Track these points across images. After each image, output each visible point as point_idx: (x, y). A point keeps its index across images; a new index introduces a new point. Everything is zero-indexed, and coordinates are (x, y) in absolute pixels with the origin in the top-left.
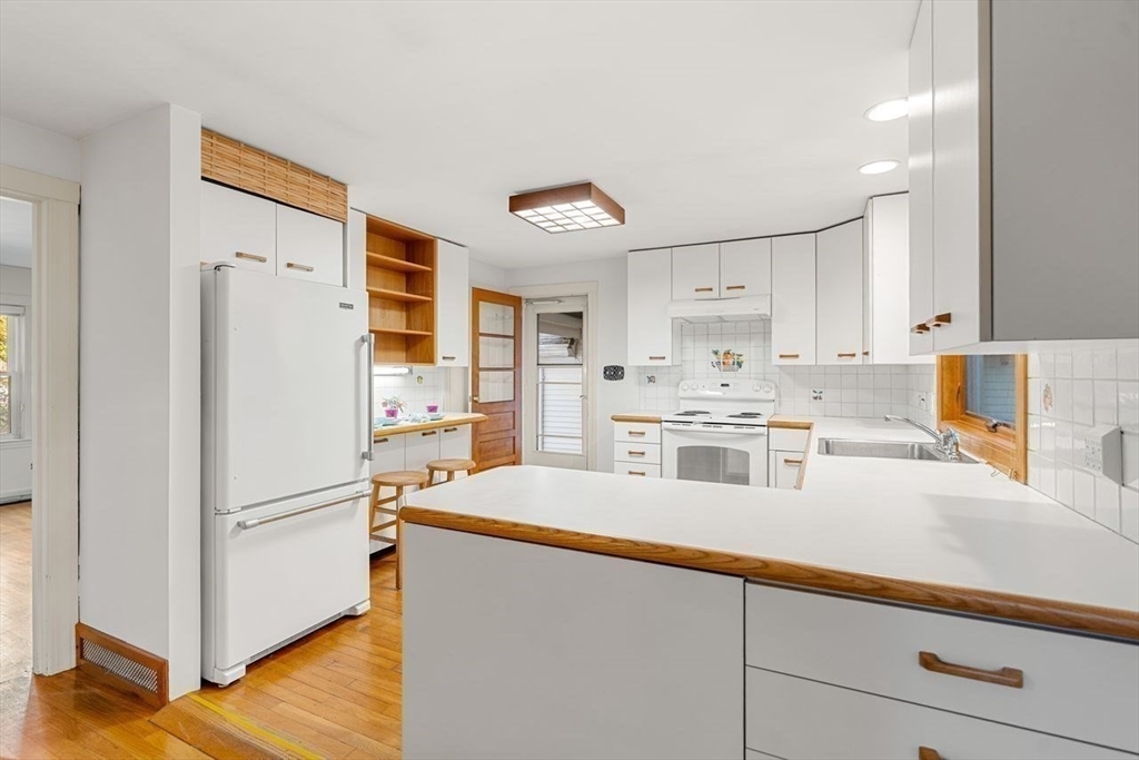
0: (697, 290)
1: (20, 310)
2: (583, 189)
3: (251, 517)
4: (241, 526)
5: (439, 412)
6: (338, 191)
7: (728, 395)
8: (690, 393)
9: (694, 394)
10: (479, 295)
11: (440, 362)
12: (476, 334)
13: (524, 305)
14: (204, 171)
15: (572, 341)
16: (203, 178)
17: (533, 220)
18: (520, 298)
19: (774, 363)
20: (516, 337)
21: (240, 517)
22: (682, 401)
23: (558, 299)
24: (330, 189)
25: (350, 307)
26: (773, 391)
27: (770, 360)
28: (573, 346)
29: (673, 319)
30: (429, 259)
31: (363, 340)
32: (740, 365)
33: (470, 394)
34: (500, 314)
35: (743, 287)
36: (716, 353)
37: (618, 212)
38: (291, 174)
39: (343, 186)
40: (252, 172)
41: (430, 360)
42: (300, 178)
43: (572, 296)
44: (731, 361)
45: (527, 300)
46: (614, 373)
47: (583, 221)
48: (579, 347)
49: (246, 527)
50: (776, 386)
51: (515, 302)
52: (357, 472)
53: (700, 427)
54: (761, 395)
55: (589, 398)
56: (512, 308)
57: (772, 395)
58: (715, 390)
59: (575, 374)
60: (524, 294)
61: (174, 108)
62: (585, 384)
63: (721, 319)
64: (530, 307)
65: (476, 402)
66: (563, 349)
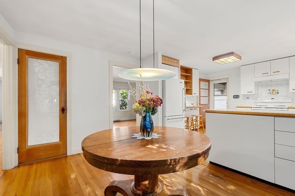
0: (263, 74)
1: (116, 89)
2: (232, 54)
3: (170, 118)
4: (168, 119)
5: (193, 105)
6: (178, 62)
7: (273, 101)
8: (260, 101)
9: (262, 101)
10: (201, 80)
11: (193, 95)
12: (200, 89)
13: (210, 82)
14: (162, 62)
15: (222, 91)
16: (162, 63)
17: (217, 62)
18: (209, 80)
19: (290, 92)
20: (209, 89)
21: (168, 118)
22: (258, 103)
23: (220, 80)
24: (177, 62)
25: (181, 83)
26: (290, 100)
27: (289, 91)
28: (222, 92)
29: (255, 82)
30: (191, 73)
31: (183, 89)
32: (278, 93)
33: (199, 102)
34: (204, 84)
35: (279, 72)
36: (269, 90)
37: (240, 57)
38: (172, 60)
39: (178, 60)
40: (167, 61)
41: (191, 94)
42: (173, 60)
43: (224, 79)
44: (275, 92)
45: (211, 81)
46: (236, 97)
47: (231, 61)
48: (224, 92)
49: (169, 119)
50: (292, 99)
51: (208, 81)
52: (183, 113)
53: (264, 109)
54: (286, 101)
55: (229, 103)
56: (208, 83)
57: (290, 101)
58: (269, 100)
59: (225, 98)
60: (210, 79)
61: (159, 53)
62: (228, 100)
63: (271, 81)
64: (212, 82)
65: (200, 104)
66: (219, 93)
